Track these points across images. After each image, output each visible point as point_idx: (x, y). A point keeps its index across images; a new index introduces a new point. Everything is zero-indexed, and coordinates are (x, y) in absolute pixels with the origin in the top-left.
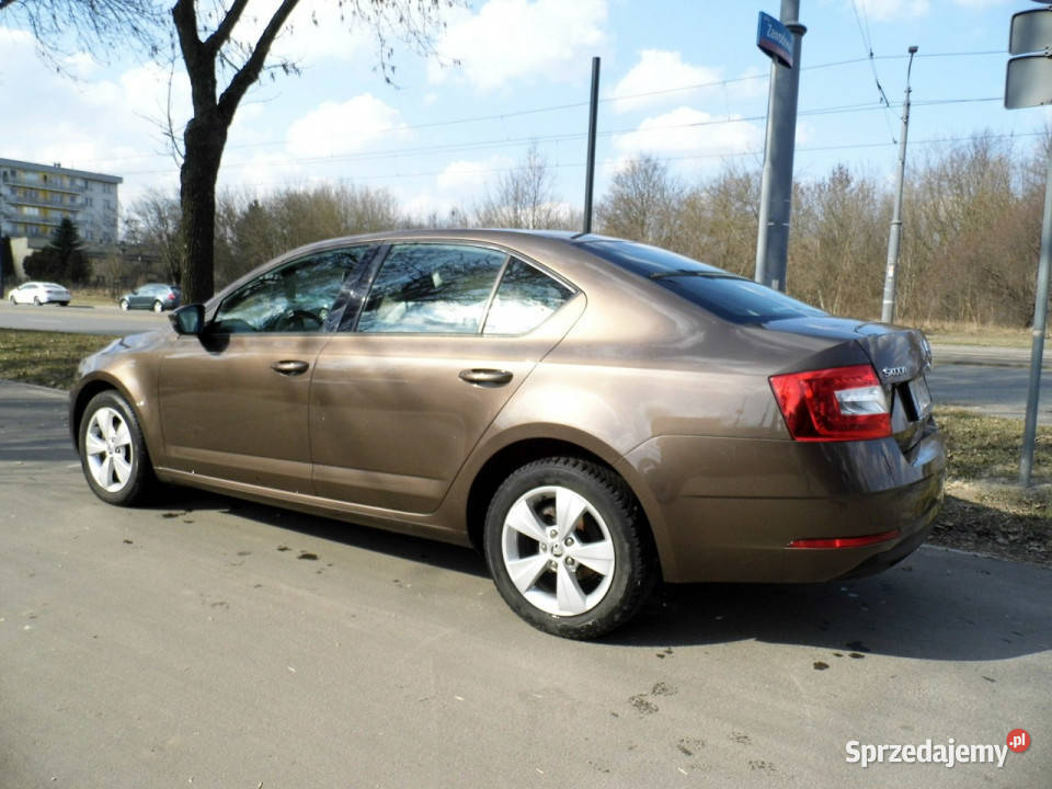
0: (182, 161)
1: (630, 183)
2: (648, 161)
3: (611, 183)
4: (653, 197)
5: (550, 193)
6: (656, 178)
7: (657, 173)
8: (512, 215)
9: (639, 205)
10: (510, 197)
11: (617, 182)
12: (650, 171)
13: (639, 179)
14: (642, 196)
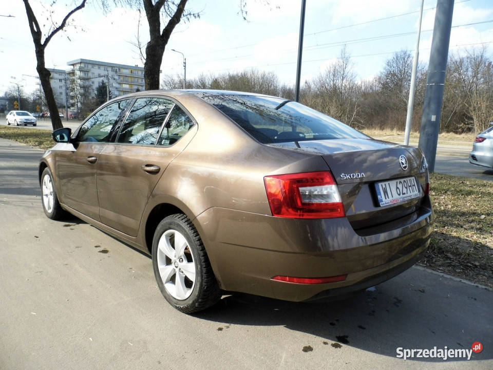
0: (145, 61)
1: (395, 65)
2: (405, 53)
3: (385, 65)
4: (407, 72)
5: (351, 71)
6: (409, 62)
7: (410, 59)
8: (332, 83)
9: (399, 76)
10: (331, 74)
11: (388, 65)
12: (406, 59)
13: (400, 62)
14: (401, 71)
